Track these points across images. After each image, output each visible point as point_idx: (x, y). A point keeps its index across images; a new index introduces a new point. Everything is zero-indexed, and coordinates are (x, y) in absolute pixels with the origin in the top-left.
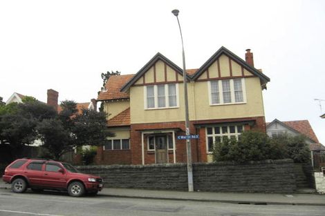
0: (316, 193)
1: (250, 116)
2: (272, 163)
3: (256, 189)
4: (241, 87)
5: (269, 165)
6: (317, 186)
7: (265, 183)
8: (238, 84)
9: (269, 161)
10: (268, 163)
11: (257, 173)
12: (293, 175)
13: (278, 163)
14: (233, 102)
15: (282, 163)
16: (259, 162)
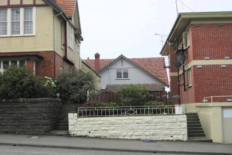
0: (69, 135)
1: (38, 50)
2: (24, 102)
3: (7, 130)
4: (31, 17)
5: (22, 105)
6: (70, 128)
7: (16, 124)
8: (29, 13)
9: (21, 100)
10: (20, 102)
11: (8, 112)
12: (45, 115)
13: (31, 103)
14: (22, 34)
15: (36, 102)
16: (11, 101)
